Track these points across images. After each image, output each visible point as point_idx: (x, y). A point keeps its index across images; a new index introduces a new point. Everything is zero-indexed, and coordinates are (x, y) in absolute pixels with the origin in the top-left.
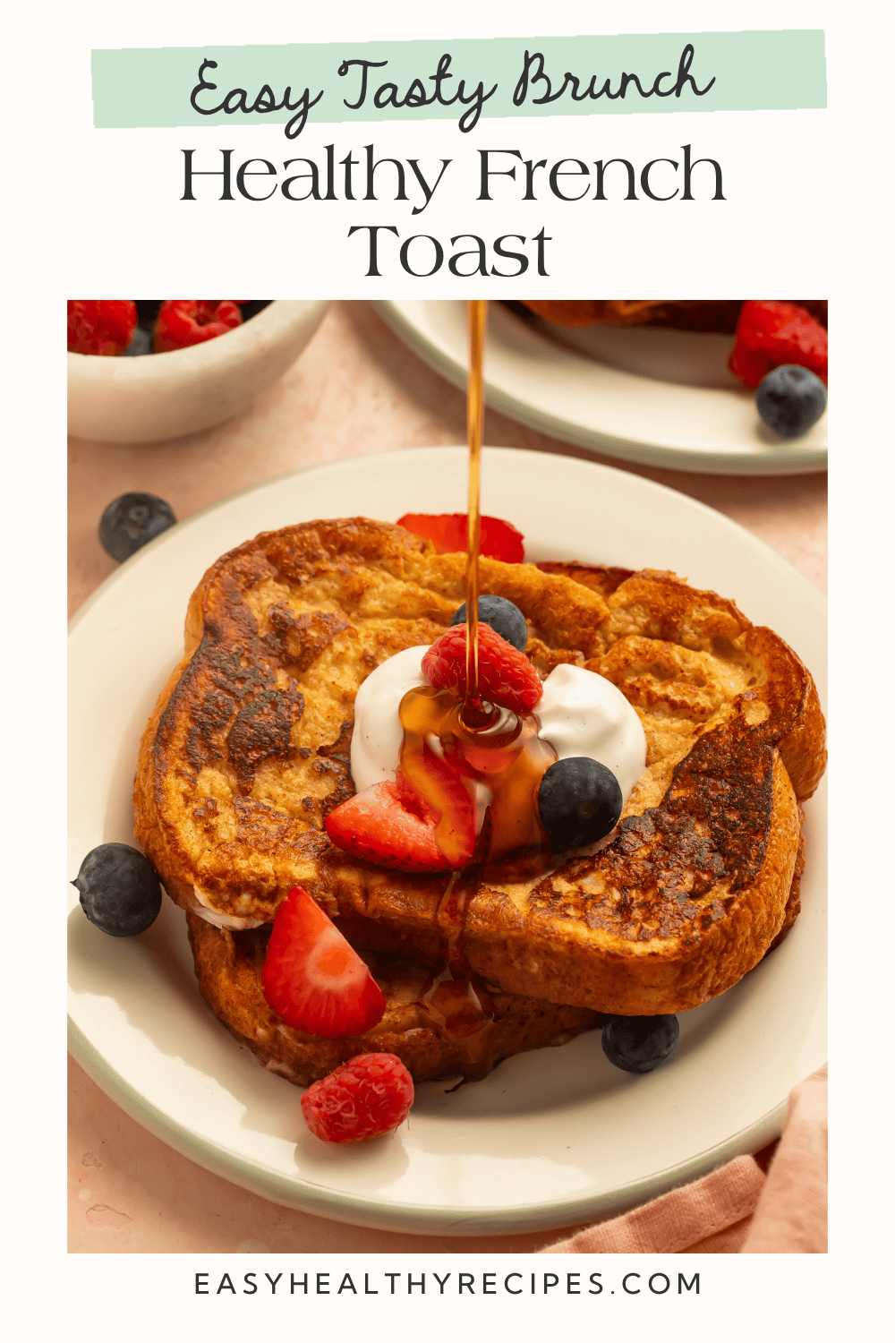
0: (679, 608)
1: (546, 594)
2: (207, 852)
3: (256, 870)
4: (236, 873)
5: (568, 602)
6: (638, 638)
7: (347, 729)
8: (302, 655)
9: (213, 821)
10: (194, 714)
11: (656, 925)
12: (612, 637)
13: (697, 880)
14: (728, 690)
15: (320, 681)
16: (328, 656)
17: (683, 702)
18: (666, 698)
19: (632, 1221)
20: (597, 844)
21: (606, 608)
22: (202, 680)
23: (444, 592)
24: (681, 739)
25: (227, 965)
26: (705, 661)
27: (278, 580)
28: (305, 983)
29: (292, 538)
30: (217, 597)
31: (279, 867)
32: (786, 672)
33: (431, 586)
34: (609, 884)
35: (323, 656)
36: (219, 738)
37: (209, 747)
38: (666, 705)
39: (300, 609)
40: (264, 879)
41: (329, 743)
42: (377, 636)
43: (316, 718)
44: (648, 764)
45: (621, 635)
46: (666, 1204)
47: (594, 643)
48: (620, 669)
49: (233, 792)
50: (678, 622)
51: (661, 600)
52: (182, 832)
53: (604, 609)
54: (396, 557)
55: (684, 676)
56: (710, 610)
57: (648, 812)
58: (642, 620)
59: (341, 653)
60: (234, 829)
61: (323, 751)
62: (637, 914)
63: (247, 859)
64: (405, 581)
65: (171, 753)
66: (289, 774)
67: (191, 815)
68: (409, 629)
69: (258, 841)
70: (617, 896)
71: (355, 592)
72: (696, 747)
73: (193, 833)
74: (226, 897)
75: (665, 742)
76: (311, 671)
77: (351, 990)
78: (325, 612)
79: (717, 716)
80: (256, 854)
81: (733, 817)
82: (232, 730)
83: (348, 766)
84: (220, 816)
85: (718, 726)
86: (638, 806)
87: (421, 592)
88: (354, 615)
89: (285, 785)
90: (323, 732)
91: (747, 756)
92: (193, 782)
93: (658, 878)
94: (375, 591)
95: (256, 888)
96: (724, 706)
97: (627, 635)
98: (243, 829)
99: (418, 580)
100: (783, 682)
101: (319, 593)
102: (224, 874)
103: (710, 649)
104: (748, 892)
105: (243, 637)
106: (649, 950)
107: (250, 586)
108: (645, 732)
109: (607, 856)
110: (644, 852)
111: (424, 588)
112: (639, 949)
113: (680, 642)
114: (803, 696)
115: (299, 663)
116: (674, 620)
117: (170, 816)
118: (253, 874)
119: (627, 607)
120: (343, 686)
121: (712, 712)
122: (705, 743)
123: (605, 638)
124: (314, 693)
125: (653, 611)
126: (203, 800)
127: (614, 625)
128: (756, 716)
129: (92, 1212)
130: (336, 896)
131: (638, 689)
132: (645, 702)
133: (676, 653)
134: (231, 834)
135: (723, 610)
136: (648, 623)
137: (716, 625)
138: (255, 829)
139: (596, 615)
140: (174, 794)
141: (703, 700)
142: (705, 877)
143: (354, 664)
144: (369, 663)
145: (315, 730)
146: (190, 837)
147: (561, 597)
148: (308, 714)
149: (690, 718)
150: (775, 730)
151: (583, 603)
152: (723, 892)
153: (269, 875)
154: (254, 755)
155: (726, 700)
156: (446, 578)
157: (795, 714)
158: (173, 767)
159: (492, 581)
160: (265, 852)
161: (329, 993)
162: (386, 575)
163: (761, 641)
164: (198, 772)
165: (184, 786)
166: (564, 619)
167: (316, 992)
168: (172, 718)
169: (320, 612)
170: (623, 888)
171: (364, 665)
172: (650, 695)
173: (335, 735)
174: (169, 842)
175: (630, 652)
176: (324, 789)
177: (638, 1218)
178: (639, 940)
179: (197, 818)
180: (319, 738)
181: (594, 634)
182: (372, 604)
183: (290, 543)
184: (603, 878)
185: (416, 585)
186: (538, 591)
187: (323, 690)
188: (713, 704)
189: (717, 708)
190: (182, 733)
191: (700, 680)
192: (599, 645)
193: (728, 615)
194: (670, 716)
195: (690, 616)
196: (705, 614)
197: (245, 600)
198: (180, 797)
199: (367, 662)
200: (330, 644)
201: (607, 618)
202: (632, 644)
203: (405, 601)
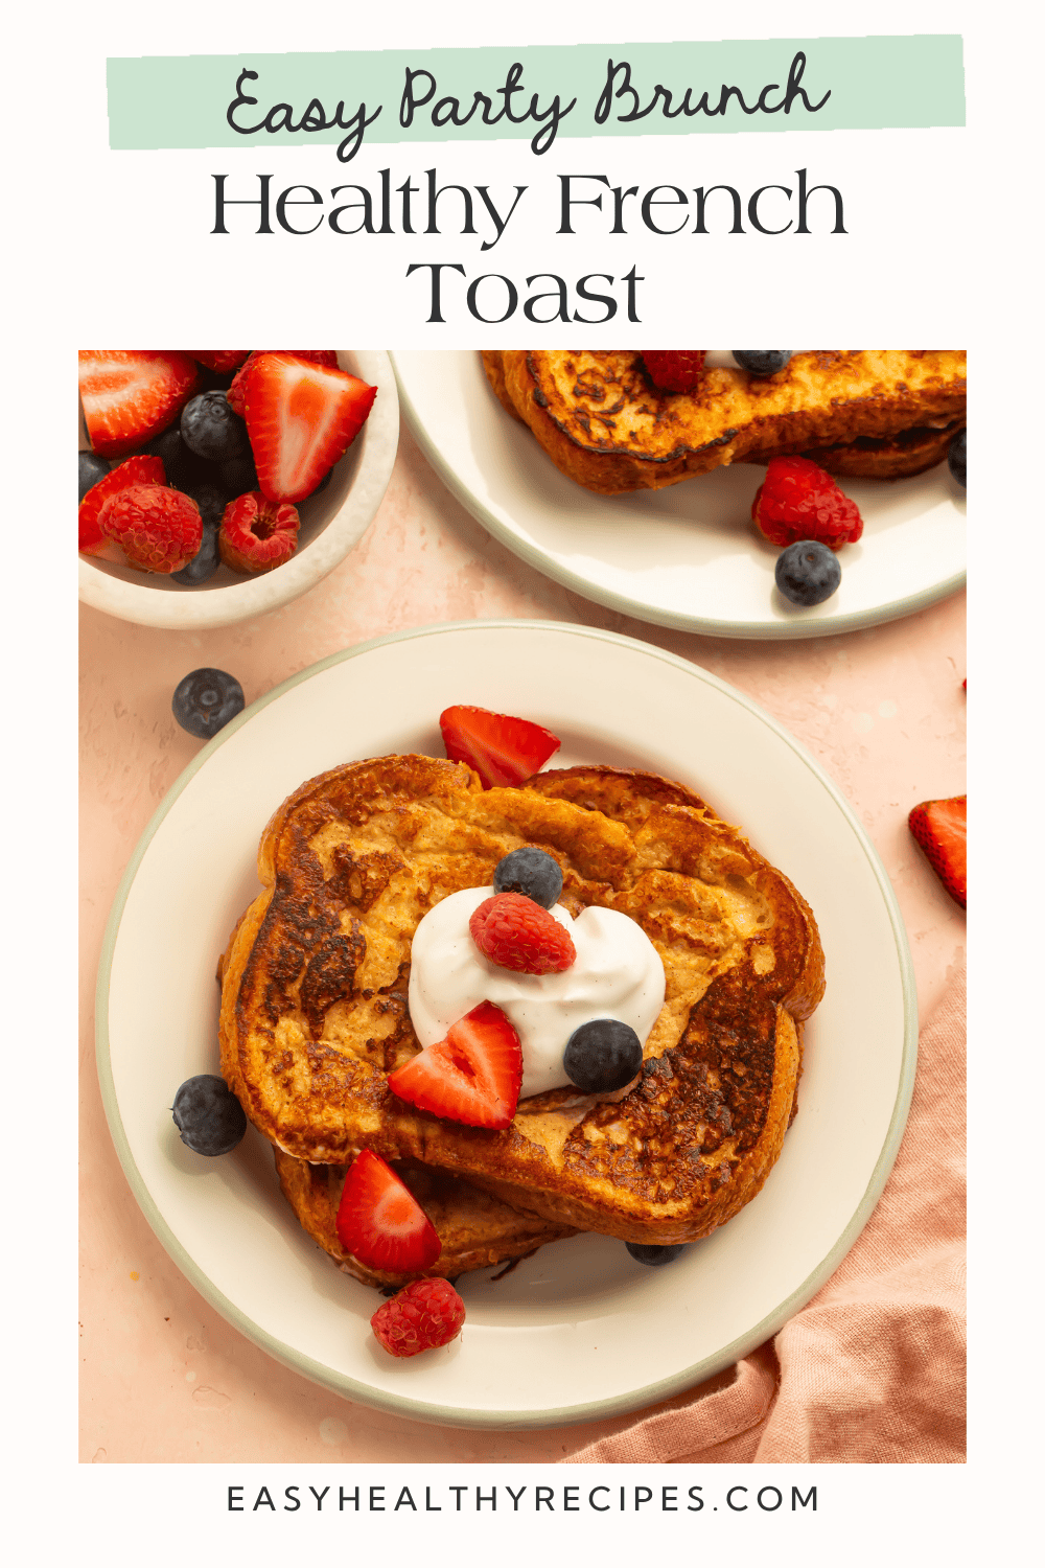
0: (697, 846)
1: (579, 832)
2: (286, 1106)
3: (328, 1125)
4: (311, 1128)
5: (599, 840)
6: (661, 873)
7: (405, 967)
8: (363, 897)
9: (289, 1073)
10: (271, 971)
11: (672, 1184)
12: (638, 872)
13: (708, 1135)
14: (740, 931)
15: (379, 920)
16: (386, 897)
17: (700, 941)
18: (685, 936)
19: (647, 1428)
20: (622, 1090)
21: (633, 847)
22: (277, 934)
23: (488, 828)
24: (698, 975)
25: (305, 1191)
26: (722, 897)
27: (340, 821)
28: (372, 1230)
29: (352, 780)
30: (287, 848)
31: (349, 1120)
32: (792, 922)
33: (476, 823)
34: (633, 1134)
35: (381, 898)
36: (293, 990)
37: (285, 999)
38: (685, 942)
39: (361, 848)
40: (335, 1132)
41: (389, 983)
42: (430, 873)
43: (376, 959)
44: (667, 998)
45: (646, 870)
46: (675, 1419)
47: (622, 878)
48: (644, 905)
49: (306, 1039)
50: (697, 859)
51: (681, 838)
52: (263, 1090)
53: (632, 847)
54: (445, 796)
55: (701, 913)
56: (726, 851)
57: (667, 1053)
58: (665, 856)
59: (398, 894)
60: (308, 1080)
61: (383, 991)
62: (656, 1168)
63: (320, 1113)
64: (453, 818)
65: (252, 1012)
66: (354, 1015)
67: (270, 1072)
68: (457, 864)
69: (329, 1094)
70: (639, 1146)
71: (409, 833)
72: (711, 990)
73: (273, 1090)
74: (304, 1147)
75: (682, 978)
76: (371, 912)
77: (412, 1237)
78: (382, 850)
79: (729, 955)
80: (327, 1107)
81: (741, 1071)
82: (304, 981)
83: (406, 1004)
84: (297, 1066)
85: (730, 970)
86: (659, 1044)
87: (468, 829)
88: (408, 851)
89: (351, 1026)
90: (383, 972)
91: (754, 1007)
92: (271, 1037)
93: (675, 1133)
94: (426, 829)
95: (328, 1139)
96: (736, 946)
97: (652, 869)
98: (315, 1081)
99: (464, 817)
100: (789, 932)
101: (376, 831)
102: (301, 1129)
103: (725, 884)
104: (751, 1155)
105: (311, 886)
106: (665, 1213)
107: (316, 831)
108: (665, 968)
109: (630, 1104)
110: (663, 1099)
111: (469, 824)
112: (657, 1210)
113: (699, 877)
114: (805, 952)
115: (362, 905)
116: (694, 857)
117: (252, 1077)
118: (325, 1128)
119: (651, 845)
120: (399, 925)
121: (725, 950)
122: (719, 986)
123: (631, 872)
124: (374, 932)
125: (676, 849)
126: (280, 1054)
127: (640, 861)
128: (764, 963)
129: (197, 1392)
130: (398, 1145)
131: (660, 926)
132: (666, 937)
133: (695, 887)
134: (306, 1086)
135: (737, 851)
136: (670, 859)
137: (730, 865)
138: (326, 1079)
139: (624, 853)
140: (255, 1054)
141: (718, 940)
142: (715, 1134)
143: (409, 902)
144: (424, 902)
145: (375, 972)
146: (272, 1095)
147: (592, 834)
148: (369, 955)
149: (705, 954)
150: (780, 985)
151: (612, 841)
152: (728, 1151)
153: (340, 1129)
154: (323, 1002)
155: (737, 940)
156: (490, 817)
157: (797, 971)
158: (254, 1026)
159: (531, 819)
160: (336, 1104)
161: (393, 1238)
162: (436, 811)
163: (770, 885)
164: (275, 1025)
165: (264, 1043)
166: (595, 856)
167: (382, 1237)
168: (252, 977)
169: (377, 852)
170: (645, 1139)
171: (417, 904)
172: (671, 931)
173: (395, 975)
174: (253, 1103)
175: (654, 889)
176: (384, 1029)
177: (652, 1425)
178: (657, 1202)
179: (276, 1072)
180: (379, 979)
181: (622, 871)
182: (424, 842)
183: (350, 785)
184: (627, 1127)
185: (463, 822)
186: (573, 829)
187: (383, 929)
188: (726, 943)
189: (729, 947)
190: (260, 990)
191: (715, 917)
192: (626, 880)
193: (742, 857)
194: (688, 951)
195: (708, 855)
196: (721, 852)
197: (311, 847)
198: (261, 1054)
199: (421, 901)
200: (387, 885)
201: (634, 856)
202: (657, 878)
203: (453, 839)
